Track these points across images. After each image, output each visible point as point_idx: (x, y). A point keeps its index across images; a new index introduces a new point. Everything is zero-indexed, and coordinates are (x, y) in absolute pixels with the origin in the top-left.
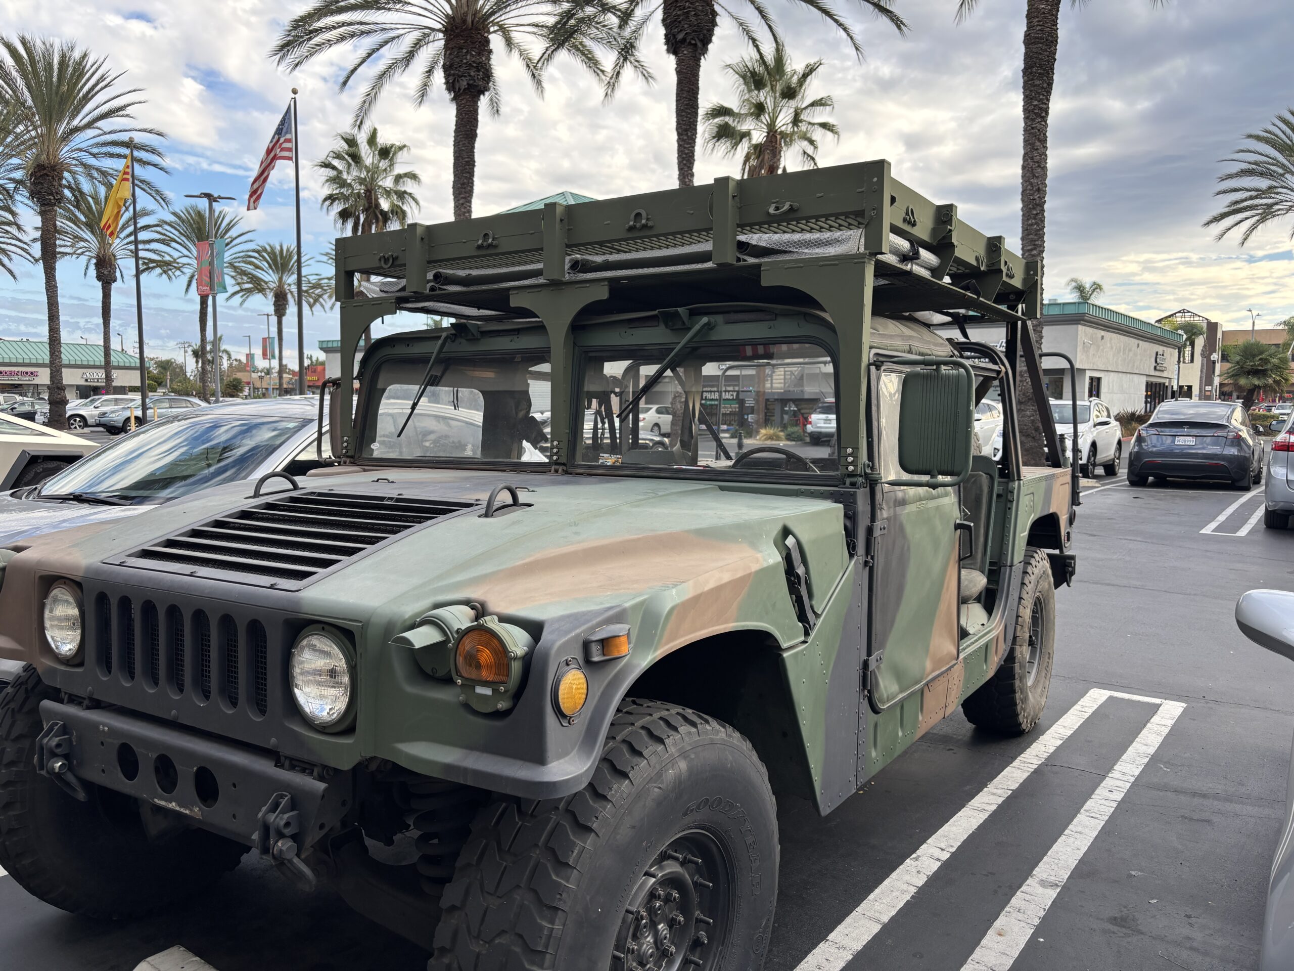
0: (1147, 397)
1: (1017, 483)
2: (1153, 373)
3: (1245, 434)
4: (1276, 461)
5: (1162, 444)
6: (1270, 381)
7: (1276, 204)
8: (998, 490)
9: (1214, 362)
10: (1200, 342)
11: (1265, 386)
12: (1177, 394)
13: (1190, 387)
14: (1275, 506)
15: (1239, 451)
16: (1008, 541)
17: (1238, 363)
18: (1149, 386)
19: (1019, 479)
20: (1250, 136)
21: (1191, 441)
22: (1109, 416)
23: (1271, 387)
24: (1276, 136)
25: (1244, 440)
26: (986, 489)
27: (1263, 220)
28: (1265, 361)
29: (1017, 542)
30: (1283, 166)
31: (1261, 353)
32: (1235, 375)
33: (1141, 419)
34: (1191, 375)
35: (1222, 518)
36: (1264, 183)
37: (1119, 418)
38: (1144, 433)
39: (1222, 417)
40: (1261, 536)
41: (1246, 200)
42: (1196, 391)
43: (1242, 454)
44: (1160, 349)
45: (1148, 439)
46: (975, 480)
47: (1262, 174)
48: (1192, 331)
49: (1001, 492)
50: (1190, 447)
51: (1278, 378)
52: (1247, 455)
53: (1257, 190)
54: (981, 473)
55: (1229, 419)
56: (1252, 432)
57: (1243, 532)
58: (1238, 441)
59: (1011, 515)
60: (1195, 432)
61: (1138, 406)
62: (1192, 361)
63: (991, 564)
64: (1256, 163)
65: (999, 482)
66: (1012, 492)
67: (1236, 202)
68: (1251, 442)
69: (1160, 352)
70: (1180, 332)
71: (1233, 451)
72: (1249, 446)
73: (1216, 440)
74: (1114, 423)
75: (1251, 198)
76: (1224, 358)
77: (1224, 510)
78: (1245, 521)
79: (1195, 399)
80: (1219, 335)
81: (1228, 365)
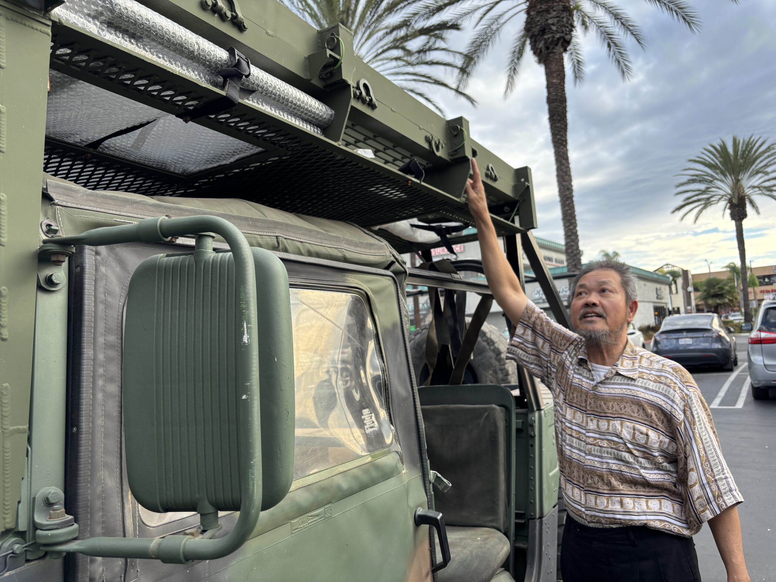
0: (655, 315)
1: (537, 414)
2: (656, 300)
3: (723, 333)
4: (754, 351)
5: (671, 344)
6: (727, 301)
7: (711, 197)
8: (517, 423)
9: (690, 292)
10: (680, 281)
11: (724, 304)
12: (672, 313)
13: (678, 308)
14: (758, 384)
15: (722, 345)
16: (534, 486)
17: (705, 291)
18: (656, 309)
19: (539, 409)
20: (690, 161)
21: (689, 341)
22: (634, 329)
23: (727, 303)
24: (705, 160)
25: (723, 338)
26: (501, 425)
27: (705, 207)
28: (721, 289)
29: (545, 486)
30: (712, 176)
31: (718, 284)
32: (705, 299)
33: (655, 329)
34: (678, 301)
35: (722, 394)
36: (703, 187)
37: (641, 329)
38: (658, 338)
39: (707, 325)
40: (753, 407)
41: (694, 196)
42: (682, 310)
43: (724, 347)
44: (658, 286)
45: (661, 342)
46: (488, 416)
47: (700, 181)
48: (675, 275)
49: (520, 426)
50: (689, 345)
51: (731, 298)
52: (727, 348)
53: (699, 190)
54: (494, 406)
55: (711, 324)
56: (727, 332)
57: (740, 405)
58: (719, 339)
59: (534, 453)
60: (690, 335)
61: (651, 321)
62: (677, 292)
63: (518, 516)
64: (697, 176)
65: (517, 414)
66: (532, 426)
67: (688, 198)
68: (728, 339)
69: (659, 288)
70: (668, 275)
71: (718, 346)
72: (728, 342)
73: (706, 339)
74: (638, 333)
75: (697, 195)
76: (696, 289)
77: (721, 387)
78: (738, 396)
79: (683, 315)
80: (690, 277)
81: (698, 294)
